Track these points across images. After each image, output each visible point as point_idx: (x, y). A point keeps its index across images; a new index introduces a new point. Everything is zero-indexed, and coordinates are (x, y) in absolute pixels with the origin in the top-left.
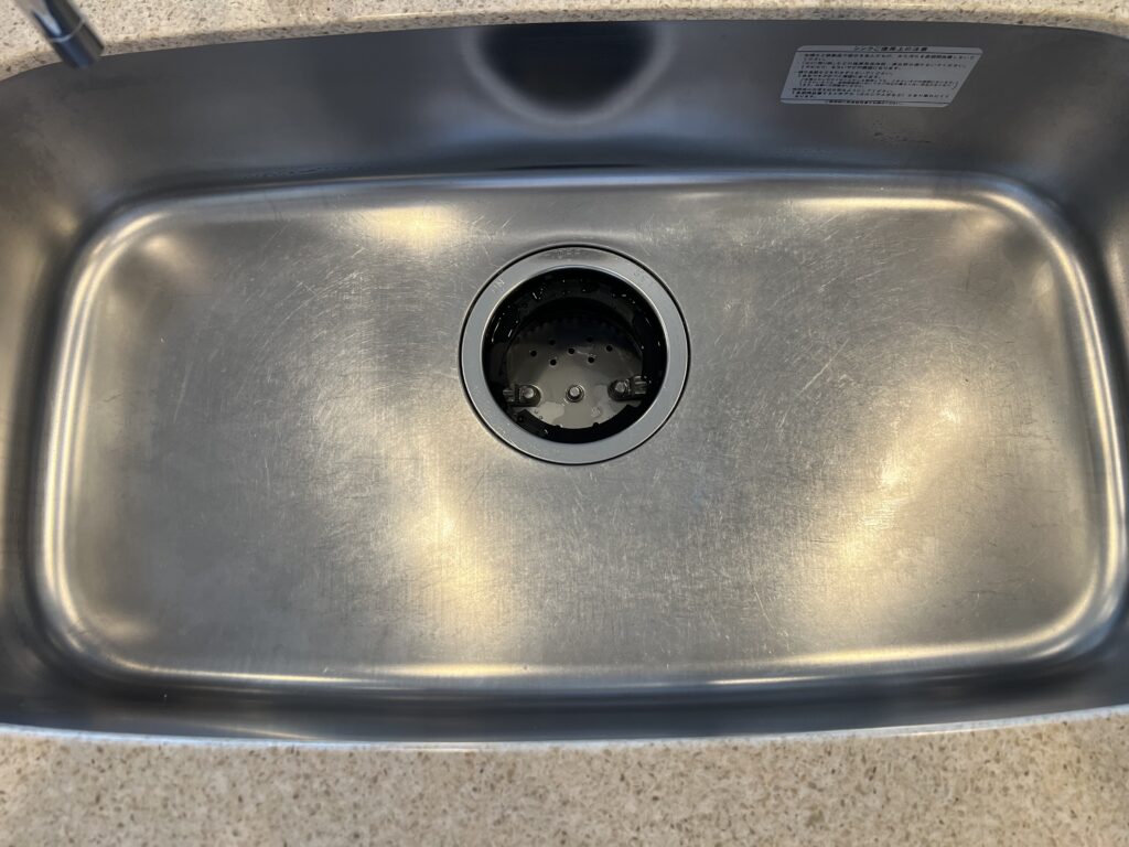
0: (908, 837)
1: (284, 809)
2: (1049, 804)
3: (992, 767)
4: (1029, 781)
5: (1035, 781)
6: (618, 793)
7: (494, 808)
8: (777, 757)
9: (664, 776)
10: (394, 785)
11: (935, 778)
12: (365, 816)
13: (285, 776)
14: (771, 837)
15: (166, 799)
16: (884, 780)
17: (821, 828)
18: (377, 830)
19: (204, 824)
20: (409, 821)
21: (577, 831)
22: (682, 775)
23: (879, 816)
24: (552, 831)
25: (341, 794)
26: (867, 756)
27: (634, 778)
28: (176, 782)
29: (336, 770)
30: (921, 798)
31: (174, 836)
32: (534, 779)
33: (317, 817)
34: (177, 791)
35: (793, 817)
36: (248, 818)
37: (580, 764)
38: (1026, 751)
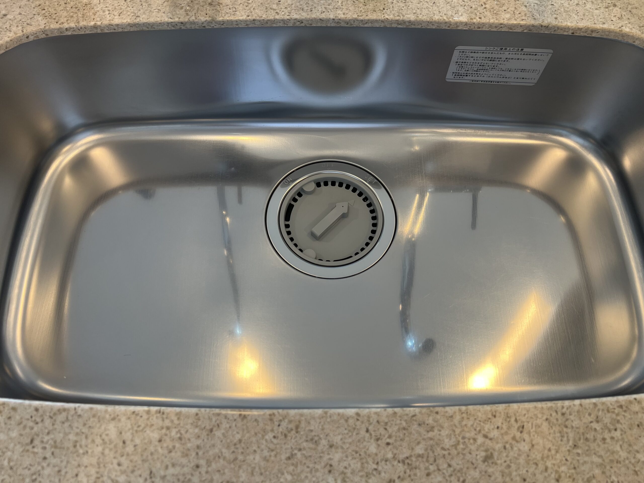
0: (546, 469)
1: (152, 449)
2: (631, 449)
3: (595, 425)
4: (617, 434)
5: (621, 435)
6: (364, 440)
7: (286, 449)
8: (463, 418)
9: (393, 429)
10: (223, 434)
11: (560, 432)
12: (204, 453)
13: (154, 427)
14: (461, 469)
15: (76, 442)
16: (529, 433)
17: (492, 463)
18: (211, 462)
19: (99, 458)
20: (232, 457)
21: (339, 464)
22: (404, 429)
23: (528, 456)
24: (323, 464)
25: (189, 440)
26: (518, 418)
27: (374, 431)
28: (84, 430)
29: (187, 424)
30: (553, 445)
31: (79, 466)
32: (312, 431)
33: (173, 454)
34: (84, 436)
35: (474, 456)
36: (128, 455)
37: (341, 422)
38: (614, 416)
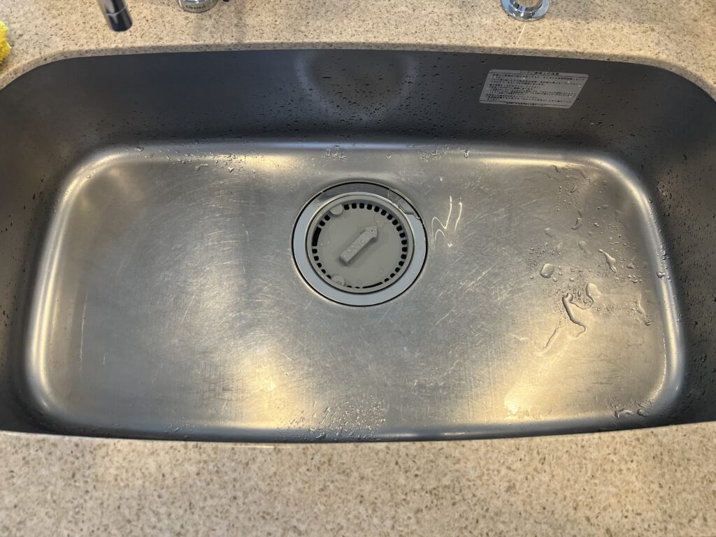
0: (565, 498)
1: (191, 481)
2: (646, 479)
3: (612, 457)
4: (634, 465)
5: (637, 466)
6: (394, 472)
7: (320, 481)
8: (488, 451)
9: (421, 462)
10: (259, 467)
11: (579, 464)
12: (240, 486)
13: (191, 462)
14: (486, 499)
15: (117, 475)
16: (550, 465)
17: (515, 493)
18: (248, 494)
19: (140, 491)
20: (268, 489)
21: (370, 495)
22: (432, 461)
23: (548, 486)
24: (354, 495)
25: (226, 473)
26: (540, 451)
27: (404, 463)
28: (123, 465)
29: (224, 458)
30: (572, 476)
31: (121, 498)
32: (343, 464)
33: (211, 486)
34: (124, 470)
35: (498, 486)
36: (168, 487)
37: (371, 455)
38: (631, 448)
